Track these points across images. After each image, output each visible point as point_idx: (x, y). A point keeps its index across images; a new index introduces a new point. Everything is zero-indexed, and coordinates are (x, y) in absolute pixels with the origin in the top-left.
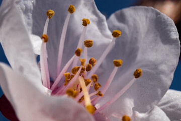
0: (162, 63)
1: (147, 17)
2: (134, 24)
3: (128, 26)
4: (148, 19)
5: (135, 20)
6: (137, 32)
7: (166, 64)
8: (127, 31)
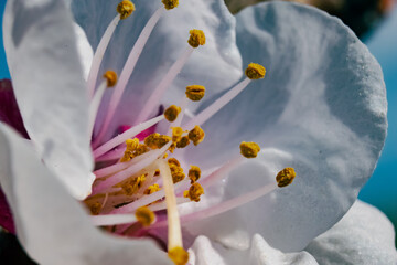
0: (337, 152)
1: (324, 37)
2: (290, 41)
3: (277, 40)
4: (326, 43)
5: (294, 31)
6: (293, 59)
7: (345, 158)
8: (272, 50)
